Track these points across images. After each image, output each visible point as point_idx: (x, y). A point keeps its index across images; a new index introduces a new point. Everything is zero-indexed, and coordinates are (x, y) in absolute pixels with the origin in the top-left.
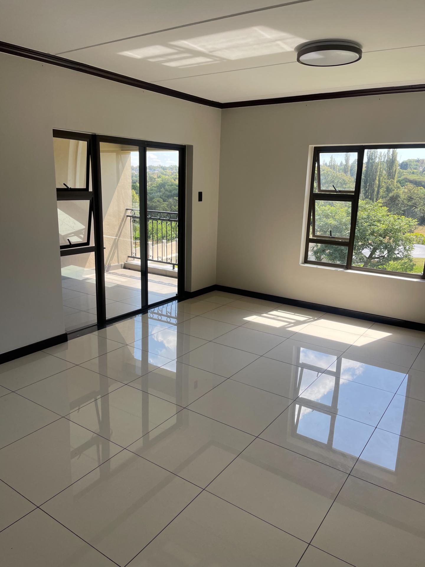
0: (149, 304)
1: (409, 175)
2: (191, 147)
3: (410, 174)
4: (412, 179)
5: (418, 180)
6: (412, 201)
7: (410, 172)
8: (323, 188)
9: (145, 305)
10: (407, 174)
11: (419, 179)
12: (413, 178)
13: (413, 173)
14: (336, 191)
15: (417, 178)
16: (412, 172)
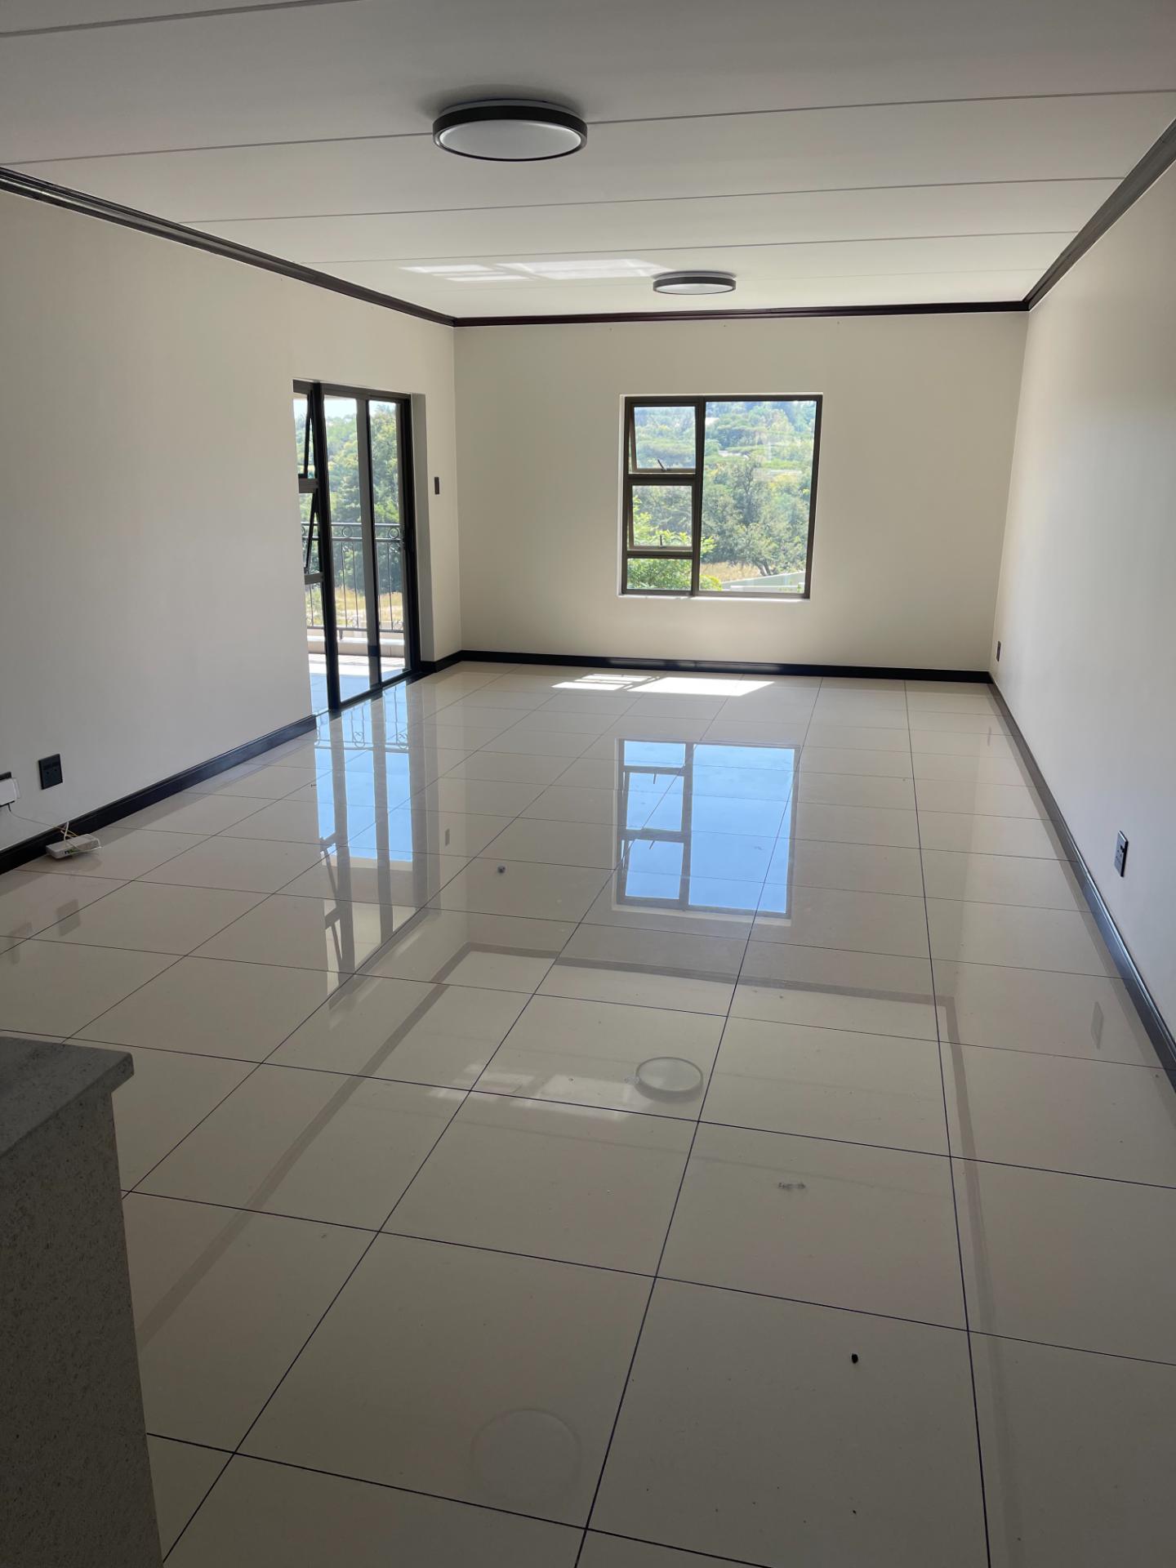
0: (383, 680)
1: (651, 438)
2: (421, 397)
3: (654, 437)
4: (661, 450)
5: (675, 450)
6: (677, 502)
7: (655, 433)
8: (640, 466)
9: (377, 682)
10: (648, 436)
11: (677, 448)
12: (662, 447)
13: (661, 434)
14: (663, 470)
15: (673, 448)
16: (657, 430)
